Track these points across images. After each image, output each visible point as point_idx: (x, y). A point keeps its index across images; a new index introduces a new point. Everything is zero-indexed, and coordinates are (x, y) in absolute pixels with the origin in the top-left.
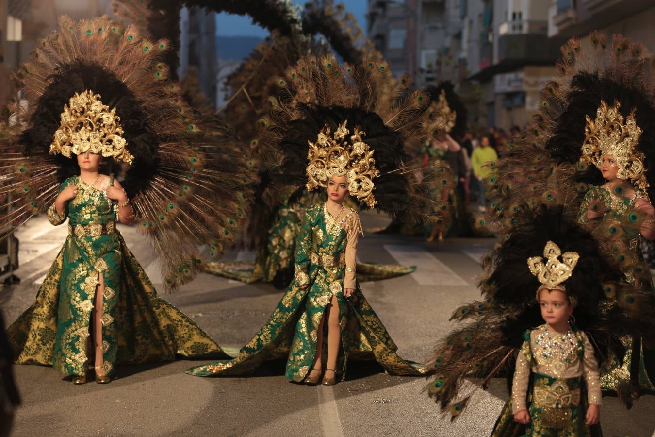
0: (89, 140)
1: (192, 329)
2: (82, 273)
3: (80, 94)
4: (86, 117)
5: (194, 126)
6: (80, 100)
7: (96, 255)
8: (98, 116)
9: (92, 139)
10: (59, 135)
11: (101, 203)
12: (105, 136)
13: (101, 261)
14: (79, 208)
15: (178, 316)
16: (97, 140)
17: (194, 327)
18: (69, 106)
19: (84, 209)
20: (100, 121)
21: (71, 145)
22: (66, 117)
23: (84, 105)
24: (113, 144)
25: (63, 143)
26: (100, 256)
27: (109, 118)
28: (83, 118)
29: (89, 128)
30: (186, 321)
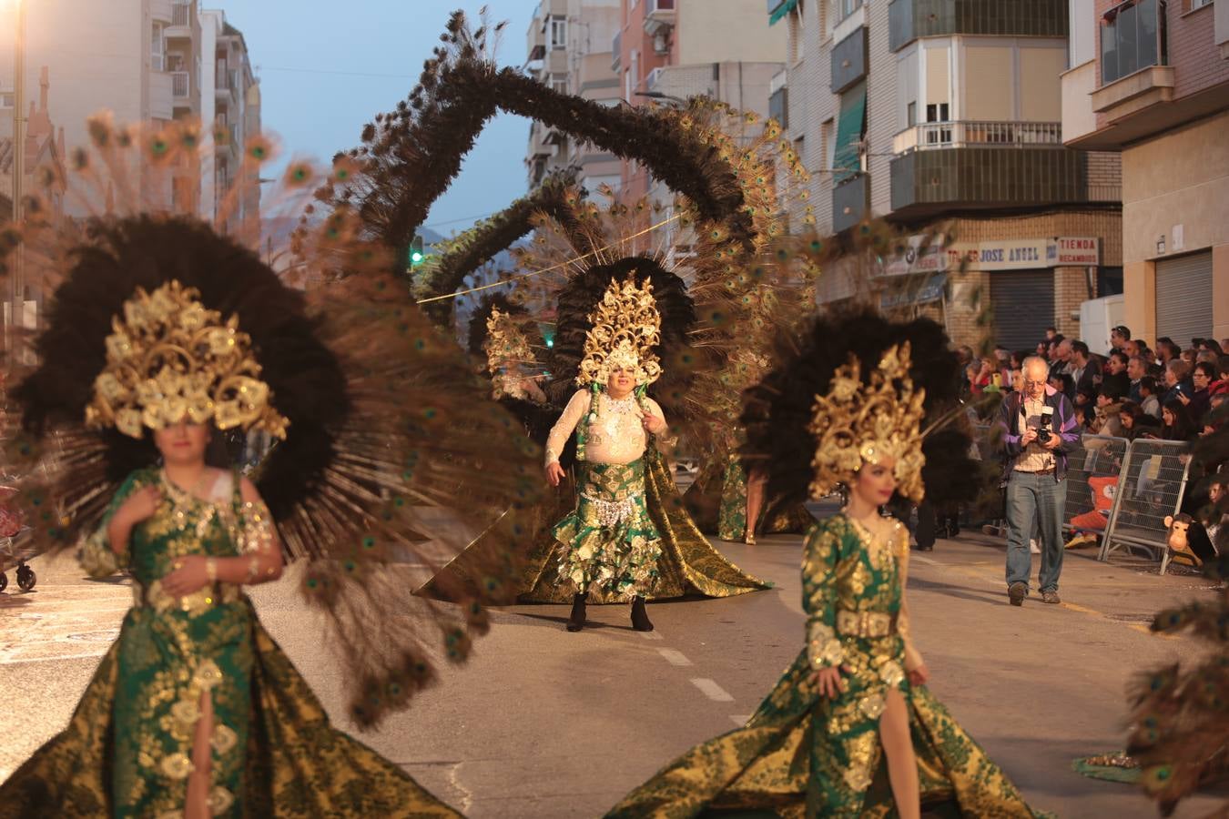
0: (181, 393)
1: (405, 790)
2: (163, 694)
3: (150, 292)
4: (170, 342)
5: (426, 341)
6: (153, 306)
7: (197, 651)
8: (198, 336)
9: (188, 392)
10: (107, 385)
11: (213, 532)
12: (218, 381)
13: (210, 665)
14: (161, 543)
15: (375, 765)
16: (202, 393)
17: (409, 785)
18: (123, 320)
19: (172, 544)
20: (203, 347)
21: (139, 408)
22: (120, 345)
23: (164, 318)
24: (239, 397)
25: (119, 405)
26: (207, 655)
27: (225, 340)
28: (162, 347)
29: (180, 367)
30: (394, 774)
